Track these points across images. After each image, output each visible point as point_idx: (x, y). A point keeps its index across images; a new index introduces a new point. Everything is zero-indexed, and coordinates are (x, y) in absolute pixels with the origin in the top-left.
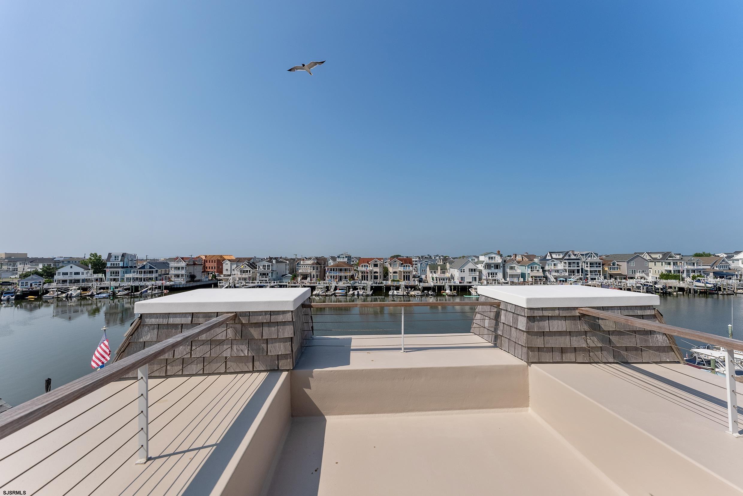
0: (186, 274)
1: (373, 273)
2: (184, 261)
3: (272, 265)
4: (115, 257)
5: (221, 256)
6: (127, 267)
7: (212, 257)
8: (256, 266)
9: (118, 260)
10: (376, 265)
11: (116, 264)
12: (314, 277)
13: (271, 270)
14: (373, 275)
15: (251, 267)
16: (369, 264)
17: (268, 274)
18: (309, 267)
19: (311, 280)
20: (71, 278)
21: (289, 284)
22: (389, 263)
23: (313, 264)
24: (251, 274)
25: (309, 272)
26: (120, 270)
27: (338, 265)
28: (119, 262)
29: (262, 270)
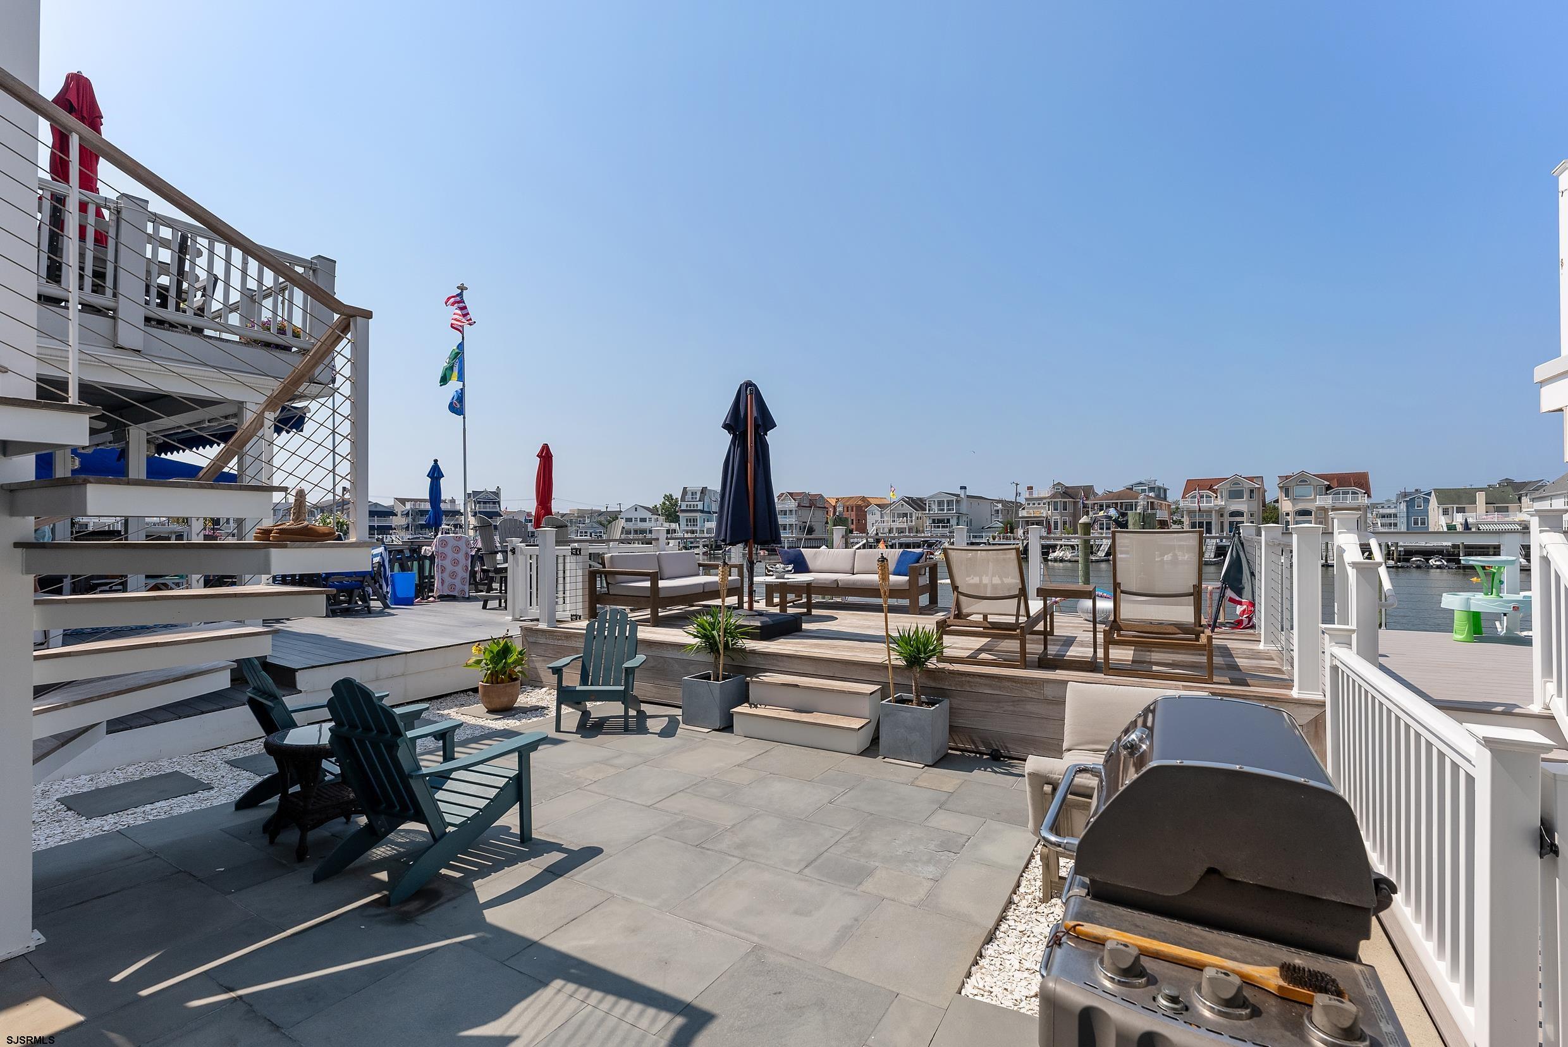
0: (797, 523)
1: (1226, 515)
2: (794, 499)
3: (957, 501)
4: (692, 493)
5: (864, 499)
6: (709, 513)
7: (848, 501)
8: (924, 506)
9: (696, 498)
10: (1236, 494)
11: (694, 505)
12: (1056, 528)
13: (955, 511)
14: (1227, 519)
15: (915, 506)
16: (1215, 492)
17: (948, 521)
18: (1044, 504)
19: (1049, 532)
20: (636, 527)
21: (994, 539)
22: (1281, 485)
23: (1053, 496)
24: (913, 521)
25: (1045, 515)
26: (698, 515)
27: (1119, 496)
28: (697, 503)
29: (936, 512)
